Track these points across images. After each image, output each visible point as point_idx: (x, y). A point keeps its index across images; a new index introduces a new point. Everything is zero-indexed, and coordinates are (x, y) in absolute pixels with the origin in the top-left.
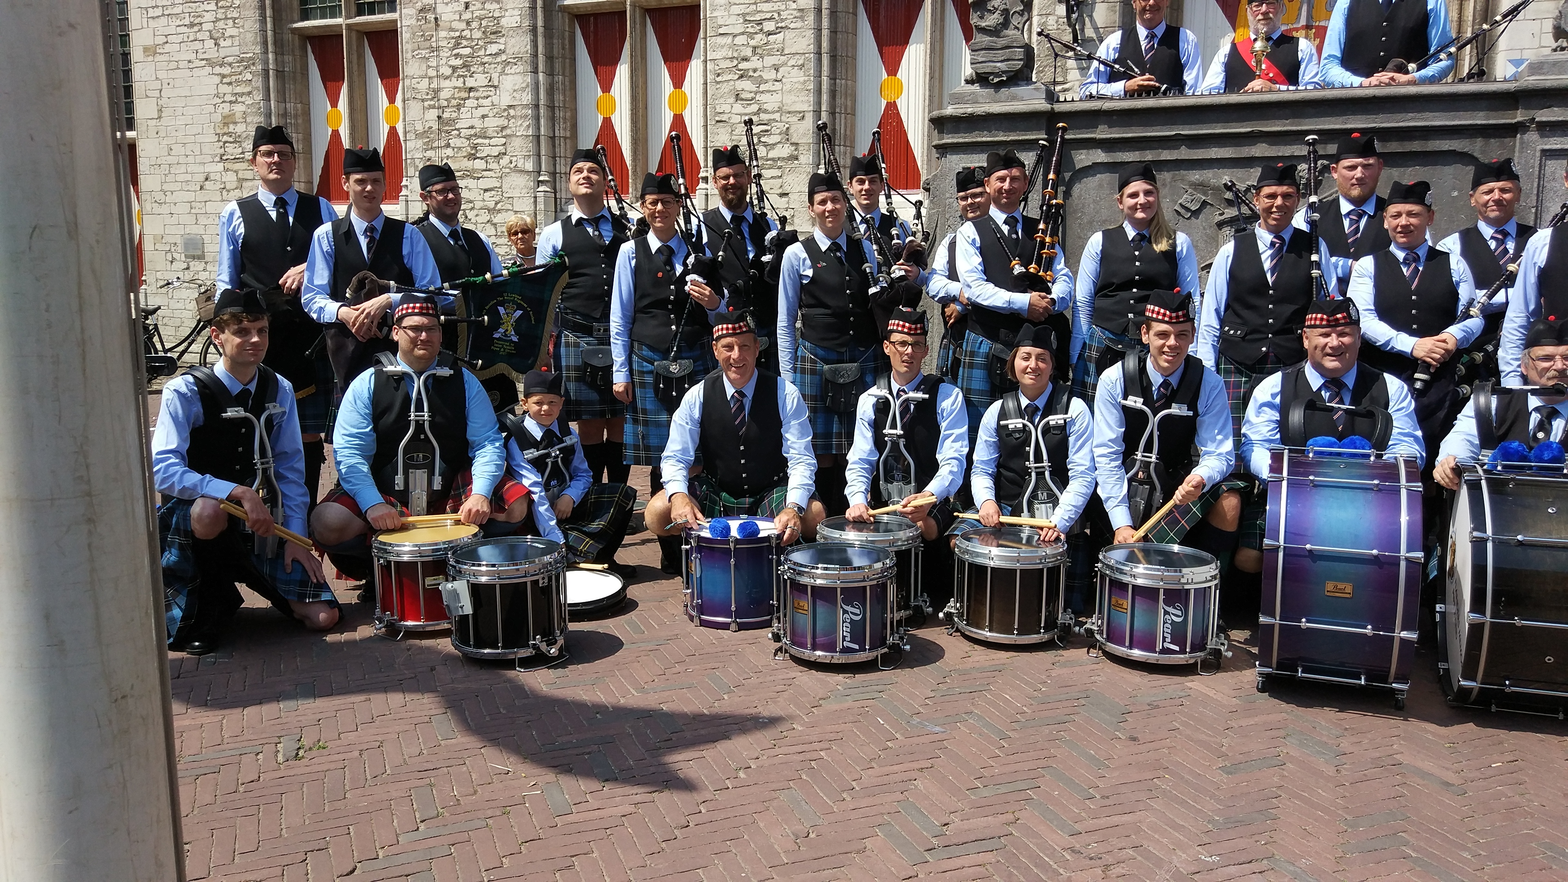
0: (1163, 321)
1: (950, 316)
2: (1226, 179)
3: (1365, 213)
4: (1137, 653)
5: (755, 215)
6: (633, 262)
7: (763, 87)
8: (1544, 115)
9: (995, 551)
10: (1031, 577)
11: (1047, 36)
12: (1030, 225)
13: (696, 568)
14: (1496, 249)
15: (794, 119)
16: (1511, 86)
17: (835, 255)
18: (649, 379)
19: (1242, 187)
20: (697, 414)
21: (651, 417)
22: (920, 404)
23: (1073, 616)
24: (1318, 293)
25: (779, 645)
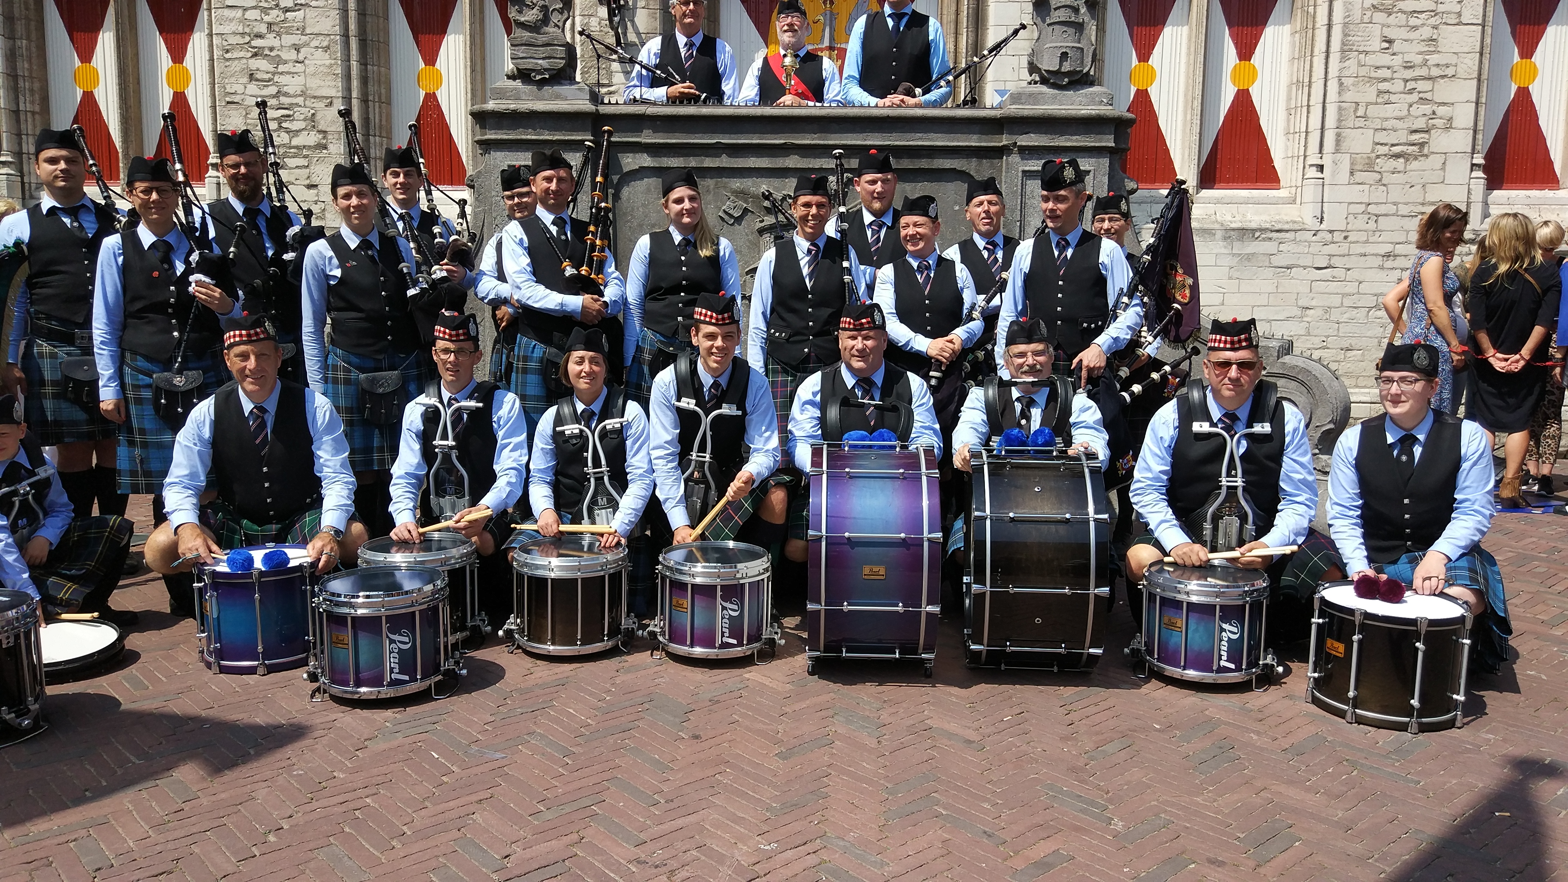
0: (710, 323)
1: (502, 319)
2: (764, 188)
3: (884, 223)
4: (698, 651)
5: (273, 208)
6: (120, 259)
7: (281, 68)
8: (1024, 140)
9: (555, 562)
10: (593, 585)
11: (588, 36)
12: (580, 228)
13: (212, 609)
14: (989, 258)
15: (320, 105)
16: (997, 113)
17: (366, 253)
18: (147, 394)
19: (778, 196)
20: (207, 433)
21: (151, 438)
22: (473, 412)
23: (636, 620)
24: (850, 297)
25: (316, 685)
